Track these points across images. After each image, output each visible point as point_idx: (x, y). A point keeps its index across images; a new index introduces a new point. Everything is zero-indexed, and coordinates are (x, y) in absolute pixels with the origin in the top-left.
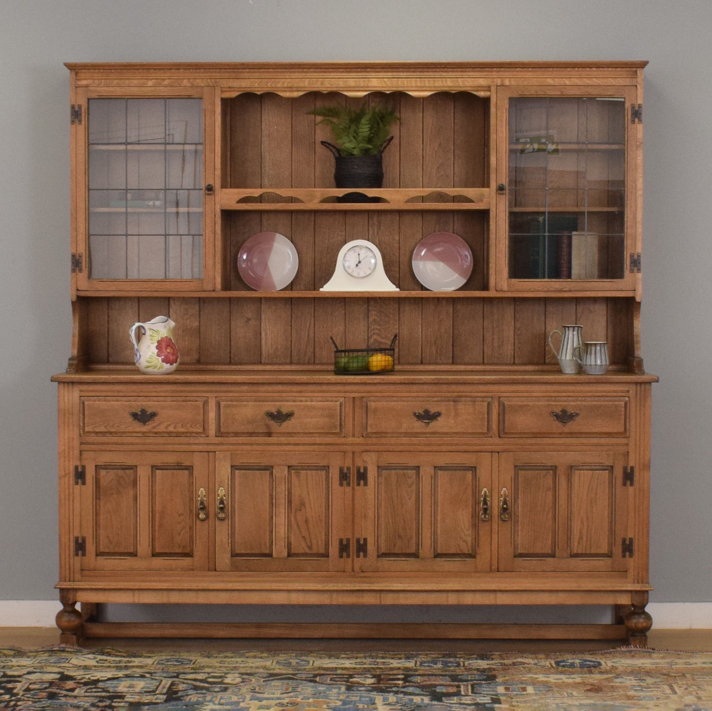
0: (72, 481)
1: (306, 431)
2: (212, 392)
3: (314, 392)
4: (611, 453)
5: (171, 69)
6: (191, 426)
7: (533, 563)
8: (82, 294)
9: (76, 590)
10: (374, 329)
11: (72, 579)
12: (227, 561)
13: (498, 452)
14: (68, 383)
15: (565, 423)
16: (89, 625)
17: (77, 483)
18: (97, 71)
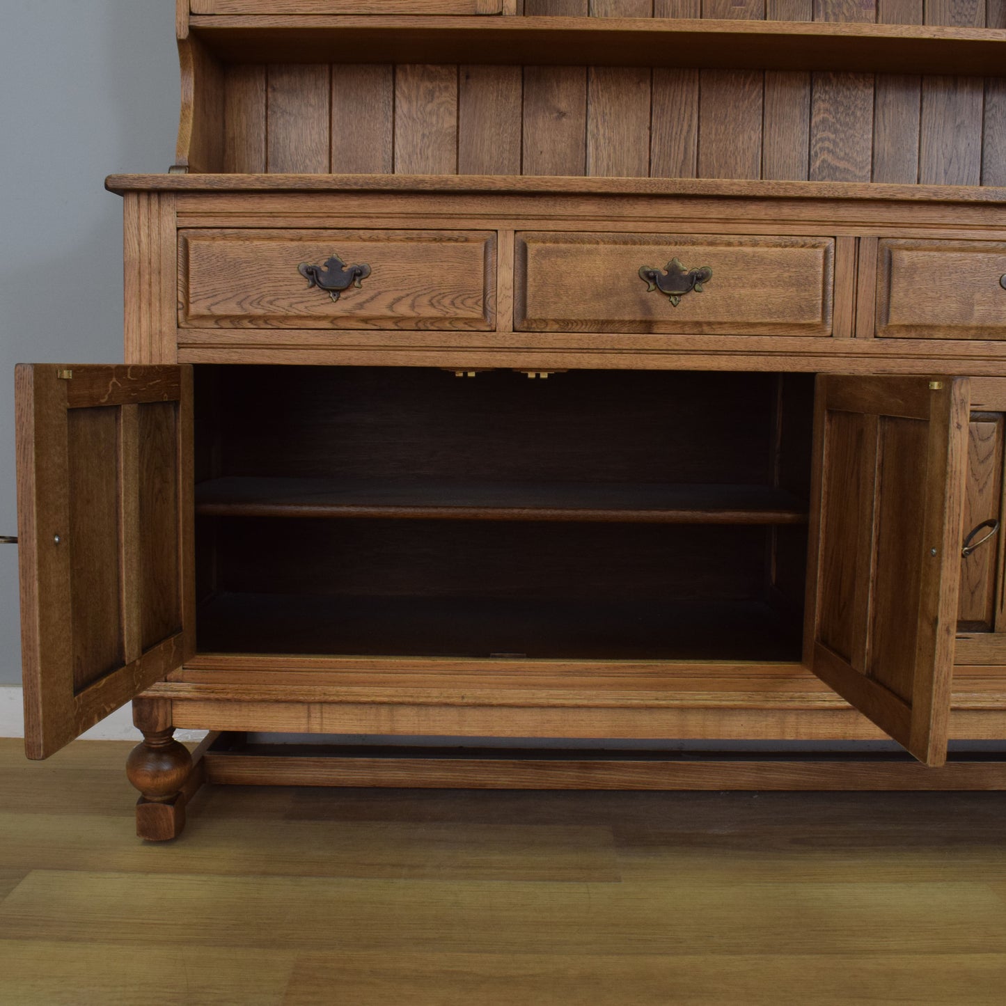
1: (739, 319)
3: (758, 221)
6: (453, 303)
8: (202, 23)
9: (171, 701)
10: (822, 140)
14: (148, 192)
16: (215, 758)
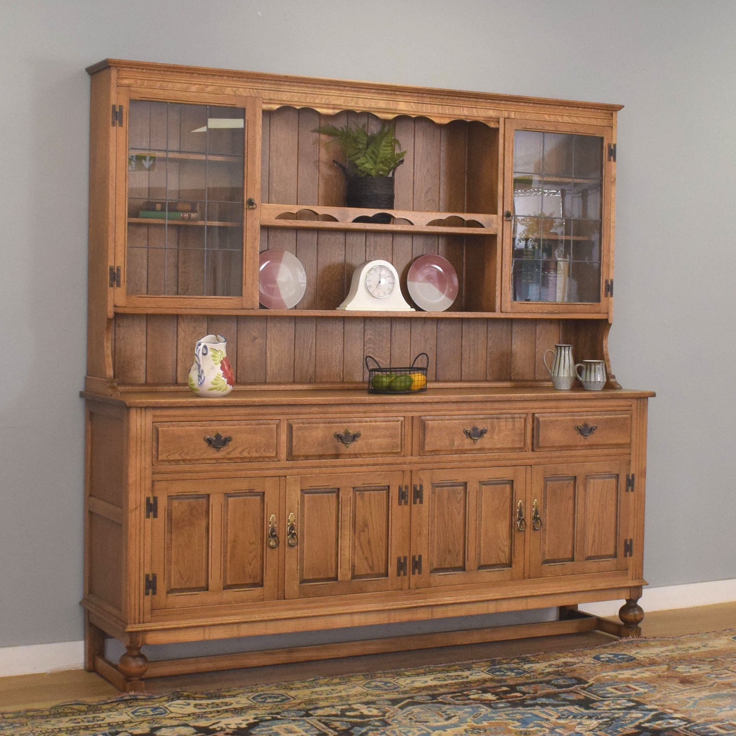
0: (143, 514)
1: (371, 451)
2: (283, 414)
3: (377, 412)
4: (618, 462)
5: (214, 75)
6: (264, 450)
7: (558, 567)
8: (120, 311)
9: (146, 632)
10: (369, 348)
11: (141, 620)
12: (296, 588)
13: (531, 466)
14: (141, 408)
15: (586, 436)
17: (148, 516)
18: (139, 70)
